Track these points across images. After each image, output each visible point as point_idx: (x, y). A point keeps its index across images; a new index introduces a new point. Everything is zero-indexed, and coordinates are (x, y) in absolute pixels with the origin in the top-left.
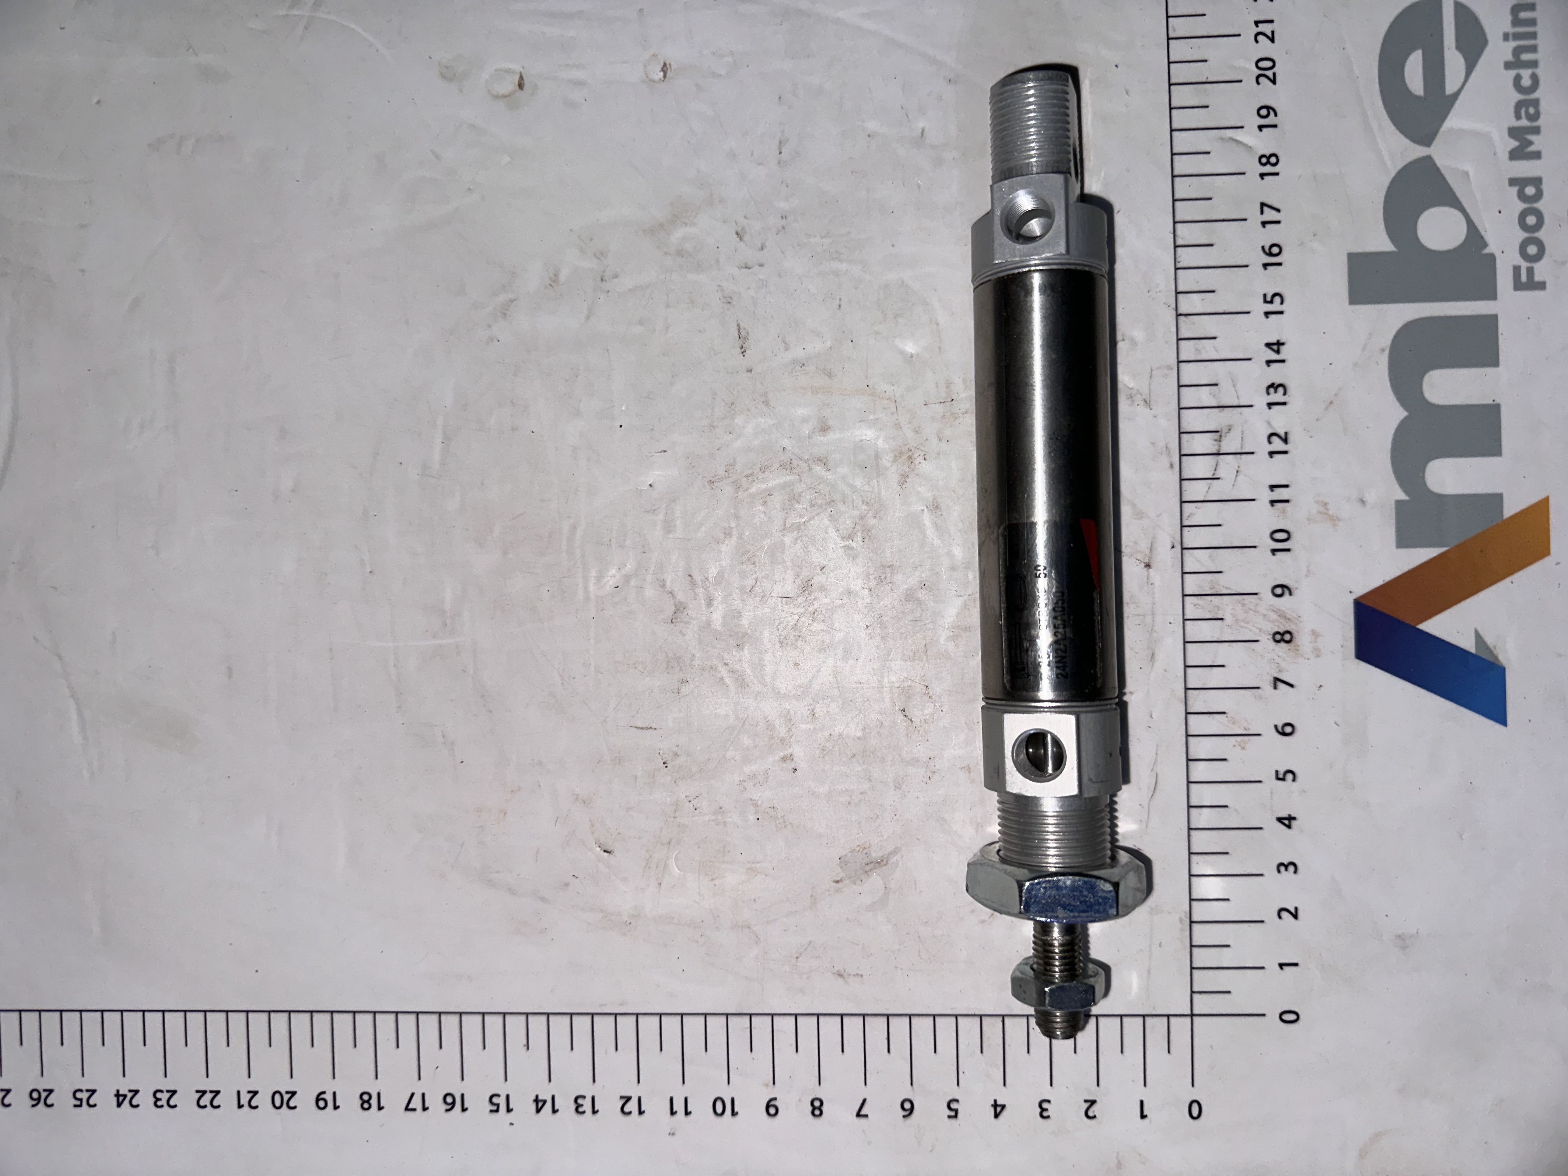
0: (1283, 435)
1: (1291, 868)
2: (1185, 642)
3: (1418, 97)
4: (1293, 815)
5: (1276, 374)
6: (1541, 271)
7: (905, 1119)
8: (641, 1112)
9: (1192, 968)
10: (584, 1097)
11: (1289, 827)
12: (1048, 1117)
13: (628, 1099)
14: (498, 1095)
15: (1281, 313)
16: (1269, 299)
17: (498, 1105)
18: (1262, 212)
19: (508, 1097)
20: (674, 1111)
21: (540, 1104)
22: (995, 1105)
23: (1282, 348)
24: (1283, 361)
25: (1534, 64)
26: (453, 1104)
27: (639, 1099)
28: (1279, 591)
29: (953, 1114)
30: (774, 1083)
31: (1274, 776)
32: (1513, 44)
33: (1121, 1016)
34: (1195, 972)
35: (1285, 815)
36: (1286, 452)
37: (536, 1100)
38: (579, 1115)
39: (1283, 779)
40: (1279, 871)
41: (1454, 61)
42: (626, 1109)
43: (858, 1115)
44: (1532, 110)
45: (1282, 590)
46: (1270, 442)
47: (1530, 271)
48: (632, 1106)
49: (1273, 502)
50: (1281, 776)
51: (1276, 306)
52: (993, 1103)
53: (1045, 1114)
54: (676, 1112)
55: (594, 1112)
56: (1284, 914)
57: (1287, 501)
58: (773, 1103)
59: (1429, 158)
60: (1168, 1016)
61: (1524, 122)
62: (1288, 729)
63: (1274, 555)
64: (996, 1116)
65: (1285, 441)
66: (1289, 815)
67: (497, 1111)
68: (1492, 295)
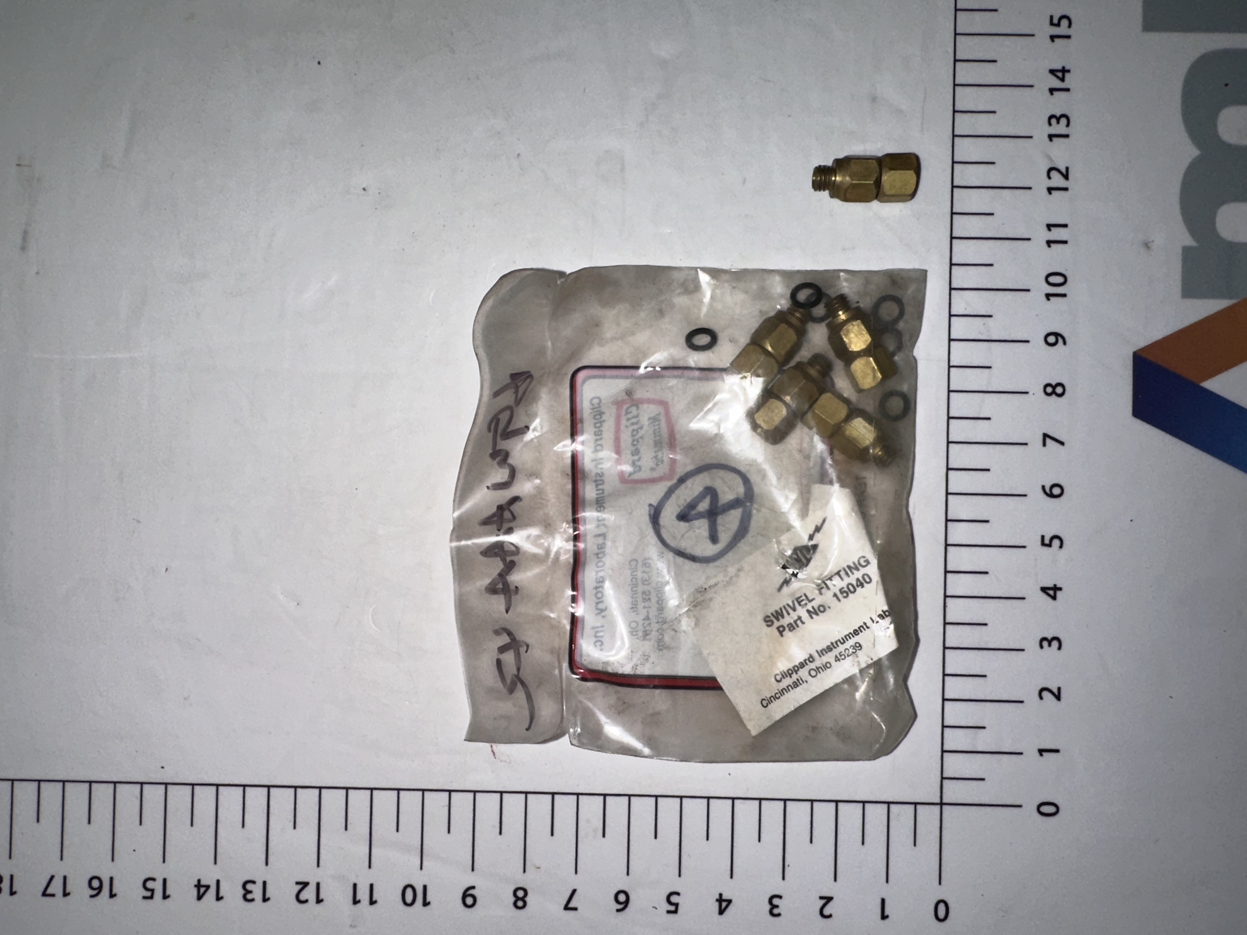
0: (1064, 171)
1: (1055, 644)
2: (949, 391)
4: (1058, 586)
5: (1059, 103)
7: (619, 913)
8: (319, 901)
9: (943, 751)
10: (253, 882)
11: (1054, 598)
12: (779, 915)
13: (305, 884)
14: (154, 879)
15: (1068, 37)
16: (1055, 21)
17: (152, 891)
19: (165, 881)
20: (357, 899)
21: (202, 890)
22: (720, 900)
23: (1067, 76)
24: (1068, 90)
26: (100, 889)
27: (318, 885)
28: (1052, 339)
29: (673, 908)
30: (473, 870)
31: (1039, 543)
33: (864, 802)
34: (945, 754)
35: (1051, 585)
36: (1066, 189)
37: (199, 885)
38: (246, 903)
39: (1050, 545)
40: (1041, 647)
42: (303, 897)
43: (567, 908)
45: (1055, 338)
46: (1049, 178)
48: (309, 894)
49: (1049, 243)
50: (1047, 541)
51: (1063, 29)
52: (718, 897)
53: (776, 911)
54: (359, 901)
55: (265, 899)
56: (1045, 694)
57: (1065, 242)
58: (471, 892)
60: (916, 804)
62: (1056, 491)
63: (1049, 299)
64: (721, 912)
65: (1066, 177)
66: (1055, 585)
67: (151, 897)
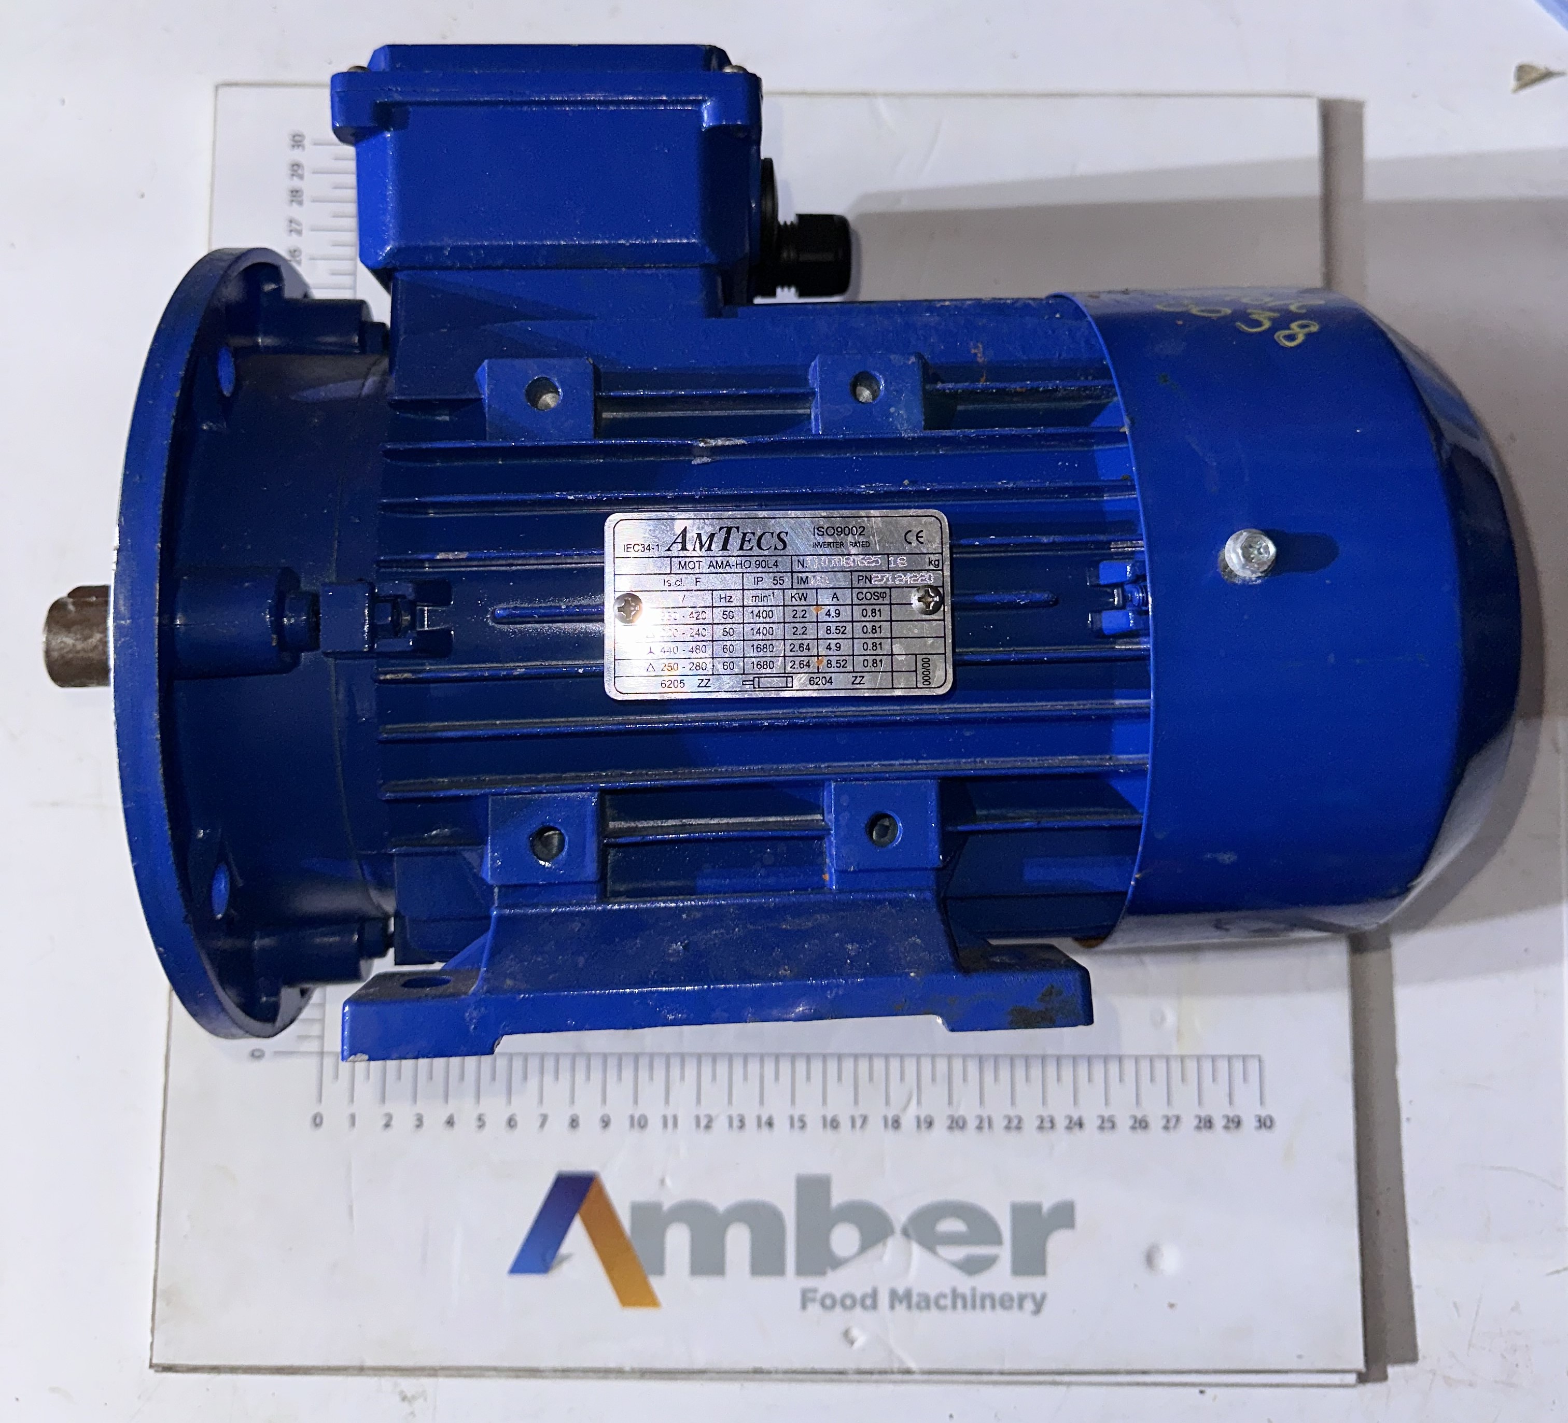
0: (710, 1126)
1: (418, 1124)
2: (574, 1055)
3: (933, 1226)
4: (454, 1127)
5: (751, 1122)
6: (814, 1309)
11: (446, 1124)
15: (792, 1127)
16: (802, 1119)
18: (861, 1116)
23: (768, 1128)
24: (760, 1128)
25: (954, 1306)
28: (605, 1120)
31: (481, 1113)
32: (968, 1293)
35: (455, 1121)
36: (698, 1129)
39: (479, 1120)
40: (416, 1116)
41: (959, 1253)
44: (923, 1304)
45: (606, 1123)
46: (705, 1117)
47: (813, 1300)
49: (665, 1118)
50: (481, 1118)
51: (797, 1124)
56: (387, 1119)
57: (665, 1128)
59: (892, 1232)
60: (322, 1038)
61: (915, 1299)
63: (630, 1118)
65: (706, 1128)
66: (454, 1124)
68: (801, 1271)
